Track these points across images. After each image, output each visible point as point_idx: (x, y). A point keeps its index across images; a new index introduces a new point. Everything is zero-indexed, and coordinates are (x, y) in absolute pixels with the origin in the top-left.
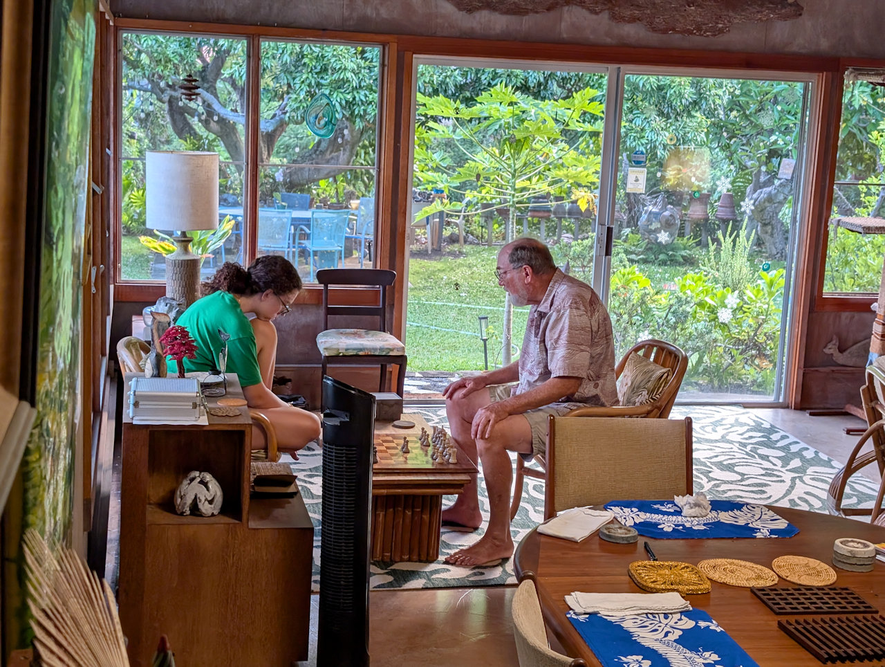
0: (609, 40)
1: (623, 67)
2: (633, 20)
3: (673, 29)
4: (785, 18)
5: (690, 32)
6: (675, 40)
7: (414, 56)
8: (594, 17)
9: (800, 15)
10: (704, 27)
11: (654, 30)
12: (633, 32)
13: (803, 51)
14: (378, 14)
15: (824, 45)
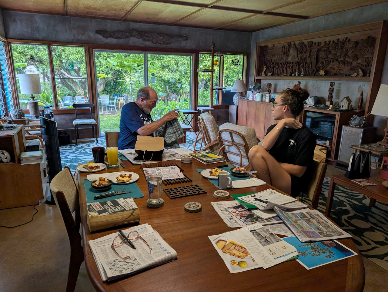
0: (142, 46)
1: (147, 52)
2: (148, 40)
3: (158, 43)
4: (184, 40)
5: (162, 44)
6: (159, 46)
7: (93, 49)
8: (138, 40)
9: (188, 39)
10: (165, 42)
11: (153, 43)
12: (148, 43)
13: (189, 48)
14: (82, 38)
15: (194, 47)
